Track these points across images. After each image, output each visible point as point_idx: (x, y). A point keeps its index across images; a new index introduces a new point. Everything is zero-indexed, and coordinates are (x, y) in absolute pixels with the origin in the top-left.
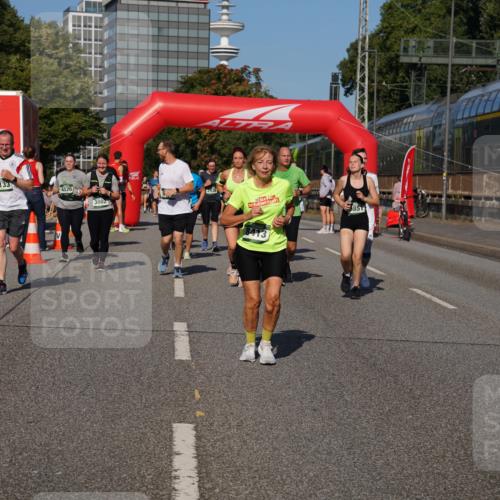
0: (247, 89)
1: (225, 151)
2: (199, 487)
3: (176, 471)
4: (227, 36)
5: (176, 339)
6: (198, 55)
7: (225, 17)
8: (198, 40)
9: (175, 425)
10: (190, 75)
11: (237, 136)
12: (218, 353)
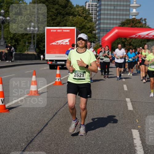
0: (142, 25)
1: (135, 45)
2: (143, 149)
3: (135, 144)
4: (135, 9)
5: (127, 103)
6: (126, 15)
7: (135, 3)
8: (126, 10)
9: (132, 130)
10: (123, 21)
11: (139, 40)
12: (141, 108)
